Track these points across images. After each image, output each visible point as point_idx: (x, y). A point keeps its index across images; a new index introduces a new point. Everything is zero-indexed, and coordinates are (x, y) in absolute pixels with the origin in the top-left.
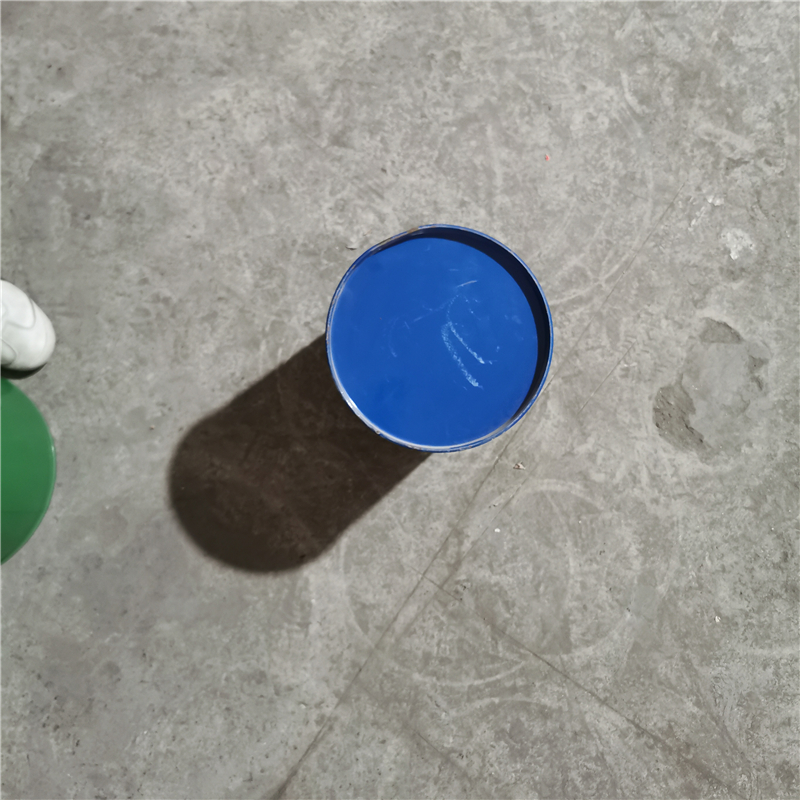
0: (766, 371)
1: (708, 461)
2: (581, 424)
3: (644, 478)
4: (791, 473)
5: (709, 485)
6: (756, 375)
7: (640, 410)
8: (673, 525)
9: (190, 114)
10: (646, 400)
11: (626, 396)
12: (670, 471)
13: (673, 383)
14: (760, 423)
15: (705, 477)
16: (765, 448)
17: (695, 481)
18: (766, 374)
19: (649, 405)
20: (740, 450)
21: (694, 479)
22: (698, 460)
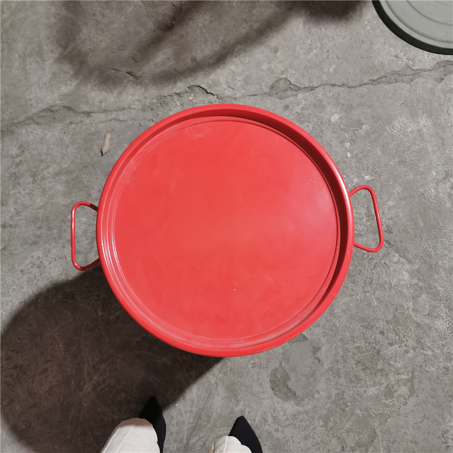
0: (321, 353)
1: (300, 405)
2: (235, 395)
3: (270, 419)
4: (340, 404)
5: (302, 418)
6: (317, 356)
7: (263, 384)
8: (287, 441)
9: (22, 267)
10: (266, 378)
11: (255, 377)
12: (282, 414)
13: (277, 367)
14: (321, 381)
15: (300, 413)
16: (326, 393)
17: (295, 416)
18: (321, 354)
19: (268, 380)
20: (314, 396)
21: (294, 415)
22: (294, 405)
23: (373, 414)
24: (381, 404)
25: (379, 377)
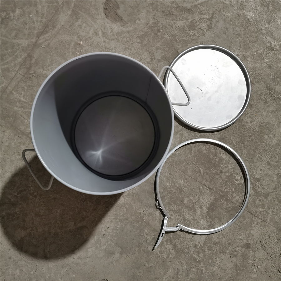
1: (124, 26)
2: (76, 14)
3: (100, 33)
4: (155, 30)
5: (124, 35)
7: (98, 9)
10: (101, 4)
12: (110, 31)
14: (143, 12)
15: (123, 32)
16: (145, 21)
19: (102, 6)
20: (136, 22)
21: (119, 33)
22: (120, 26)
23: (178, 39)
24: (185, 33)
25: (187, 14)
